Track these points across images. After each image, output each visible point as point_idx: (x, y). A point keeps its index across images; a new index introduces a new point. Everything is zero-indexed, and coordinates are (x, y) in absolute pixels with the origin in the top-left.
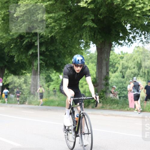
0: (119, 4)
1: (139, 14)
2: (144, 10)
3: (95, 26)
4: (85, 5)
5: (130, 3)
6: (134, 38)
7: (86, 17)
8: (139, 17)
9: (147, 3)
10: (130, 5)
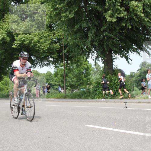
1: (42, 51)
4: (16, 47)
6: (36, 64)
7: (15, 53)
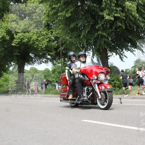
0: (31, 44)
2: (42, 47)
3: (20, 54)
5: (36, 44)
8: (40, 50)
9: (44, 44)
10: (36, 45)
